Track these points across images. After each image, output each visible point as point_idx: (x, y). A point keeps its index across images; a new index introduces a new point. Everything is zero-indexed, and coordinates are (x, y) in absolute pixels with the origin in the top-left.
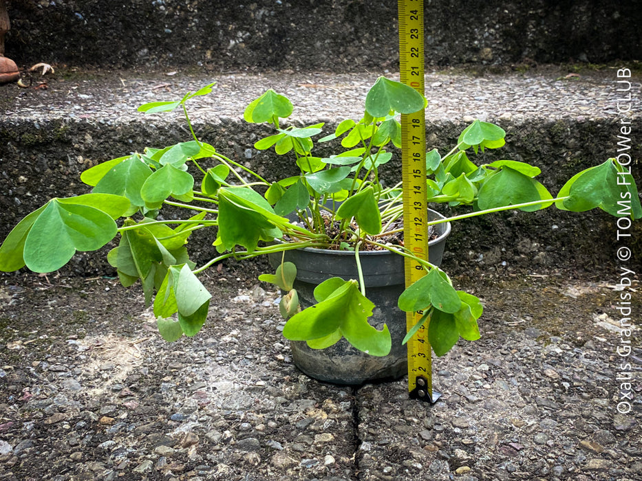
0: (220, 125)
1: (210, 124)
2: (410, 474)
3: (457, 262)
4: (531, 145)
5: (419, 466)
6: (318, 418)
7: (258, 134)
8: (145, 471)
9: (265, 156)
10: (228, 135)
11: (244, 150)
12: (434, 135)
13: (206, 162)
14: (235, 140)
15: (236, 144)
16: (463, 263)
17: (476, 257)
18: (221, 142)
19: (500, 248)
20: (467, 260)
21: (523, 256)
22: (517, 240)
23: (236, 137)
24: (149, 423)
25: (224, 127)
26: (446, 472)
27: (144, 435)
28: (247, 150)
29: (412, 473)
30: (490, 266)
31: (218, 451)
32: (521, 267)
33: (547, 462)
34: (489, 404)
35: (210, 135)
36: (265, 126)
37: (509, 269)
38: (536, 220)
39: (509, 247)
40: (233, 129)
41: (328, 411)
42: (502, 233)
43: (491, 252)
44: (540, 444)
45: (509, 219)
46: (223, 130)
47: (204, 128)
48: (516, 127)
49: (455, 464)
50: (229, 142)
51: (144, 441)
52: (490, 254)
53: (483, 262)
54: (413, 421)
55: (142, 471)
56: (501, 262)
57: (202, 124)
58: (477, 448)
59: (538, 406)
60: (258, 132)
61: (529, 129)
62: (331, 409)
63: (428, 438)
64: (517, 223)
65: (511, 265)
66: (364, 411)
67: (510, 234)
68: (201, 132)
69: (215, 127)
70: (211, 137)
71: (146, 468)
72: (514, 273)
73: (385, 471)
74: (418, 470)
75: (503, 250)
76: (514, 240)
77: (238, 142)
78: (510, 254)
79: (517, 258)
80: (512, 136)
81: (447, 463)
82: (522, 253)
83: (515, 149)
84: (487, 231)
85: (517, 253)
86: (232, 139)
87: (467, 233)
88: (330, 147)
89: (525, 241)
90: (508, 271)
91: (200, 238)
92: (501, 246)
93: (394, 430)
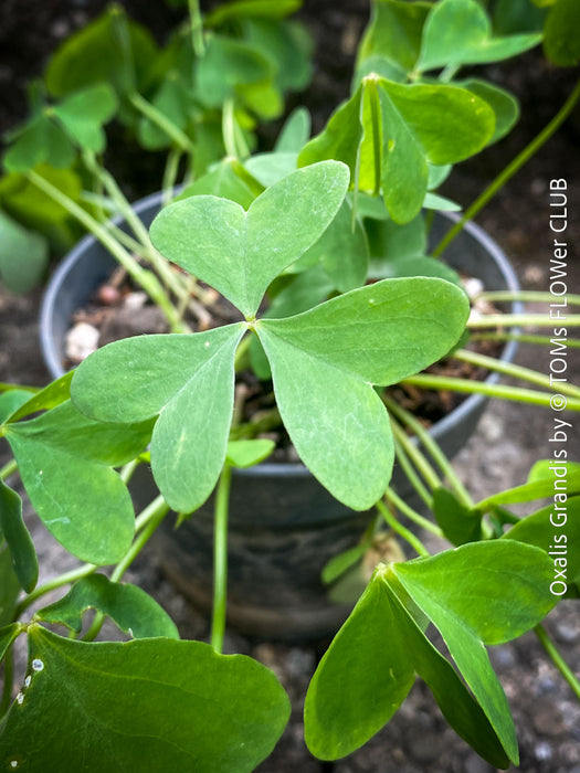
93: (407, 751)
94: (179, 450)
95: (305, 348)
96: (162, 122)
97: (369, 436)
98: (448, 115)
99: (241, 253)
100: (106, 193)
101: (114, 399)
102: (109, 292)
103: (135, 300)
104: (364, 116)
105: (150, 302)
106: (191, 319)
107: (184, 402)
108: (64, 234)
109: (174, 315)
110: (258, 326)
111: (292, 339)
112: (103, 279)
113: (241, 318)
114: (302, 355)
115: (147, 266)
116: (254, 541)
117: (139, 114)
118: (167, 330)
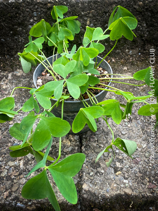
0: (22, 2)
1: (17, 2)
2: (99, 176)
3: (121, 54)
4: (155, 10)
5: (103, 171)
6: (67, 145)
7: (39, 6)
8: (5, 176)
9: (42, 15)
10: (26, 6)
11: (33, 13)
12: (114, 5)
13: (18, 18)
14: (29, 8)
15: (29, 10)
16: (124, 54)
17: (129, 52)
18: (23, 10)
19: (139, 49)
20: (126, 53)
21: (147, 51)
22: (145, 46)
23: (29, 7)
24: (5, 148)
25: (24, 3)
26: (112, 174)
27: (4, 155)
28: (34, 13)
29: (100, 175)
30: (134, 55)
31: (30, 164)
32: (146, 55)
33: (149, 168)
34: (129, 136)
35: (18, 7)
36: (41, 2)
37: (141, 56)
38: (154, 38)
39: (142, 48)
40: (27, 4)
41: (71, 141)
42: (140, 43)
43: (135, 50)
44: (147, 158)
45: (143, 38)
46: (23, 4)
47: (15, 4)
48: (149, 2)
49: (116, 170)
50: (27, 9)
51: (4, 158)
52: (134, 50)
53: (131, 54)
54: (101, 146)
55: (4, 176)
56: (138, 53)
57: (14, 2)
58: (124, 161)
59: (147, 136)
60: (38, 5)
61: (155, 2)
62: (72, 140)
63: (106, 156)
64: (146, 40)
65: (142, 54)
66: (84, 141)
67: (143, 43)
68: (14, 6)
69: (20, 3)
70: (18, 8)
71: (5, 174)
72: (143, 57)
73: (91, 175)
74: (103, 174)
75: (140, 49)
76: (144, 46)
77: (30, 9)
78: (142, 51)
79: (145, 52)
80: (147, 6)
81: (113, 169)
82: (147, 50)
83: (148, 11)
84: (134, 43)
85: (145, 50)
86: (27, 8)
87: (126, 43)
88: (70, 11)
89: (149, 46)
90: (141, 57)
91: (20, 47)
92: (139, 48)
93: (94, 151)
94: (57, 93)
95: (71, 82)
96: (52, 42)
97: (78, 92)
98: (92, 51)
99: (64, 71)
100: (42, 55)
101: (49, 88)
102: (43, 73)
103: (48, 75)
104: (80, 52)
105: (51, 75)
106: (58, 78)
107: (57, 88)
108: (35, 63)
109: (55, 78)
110: (66, 80)
111: (70, 81)
112: (42, 71)
113: (64, 79)
114: (71, 83)
115: (50, 69)
116: (68, 115)
117: (48, 40)
118: (54, 80)
